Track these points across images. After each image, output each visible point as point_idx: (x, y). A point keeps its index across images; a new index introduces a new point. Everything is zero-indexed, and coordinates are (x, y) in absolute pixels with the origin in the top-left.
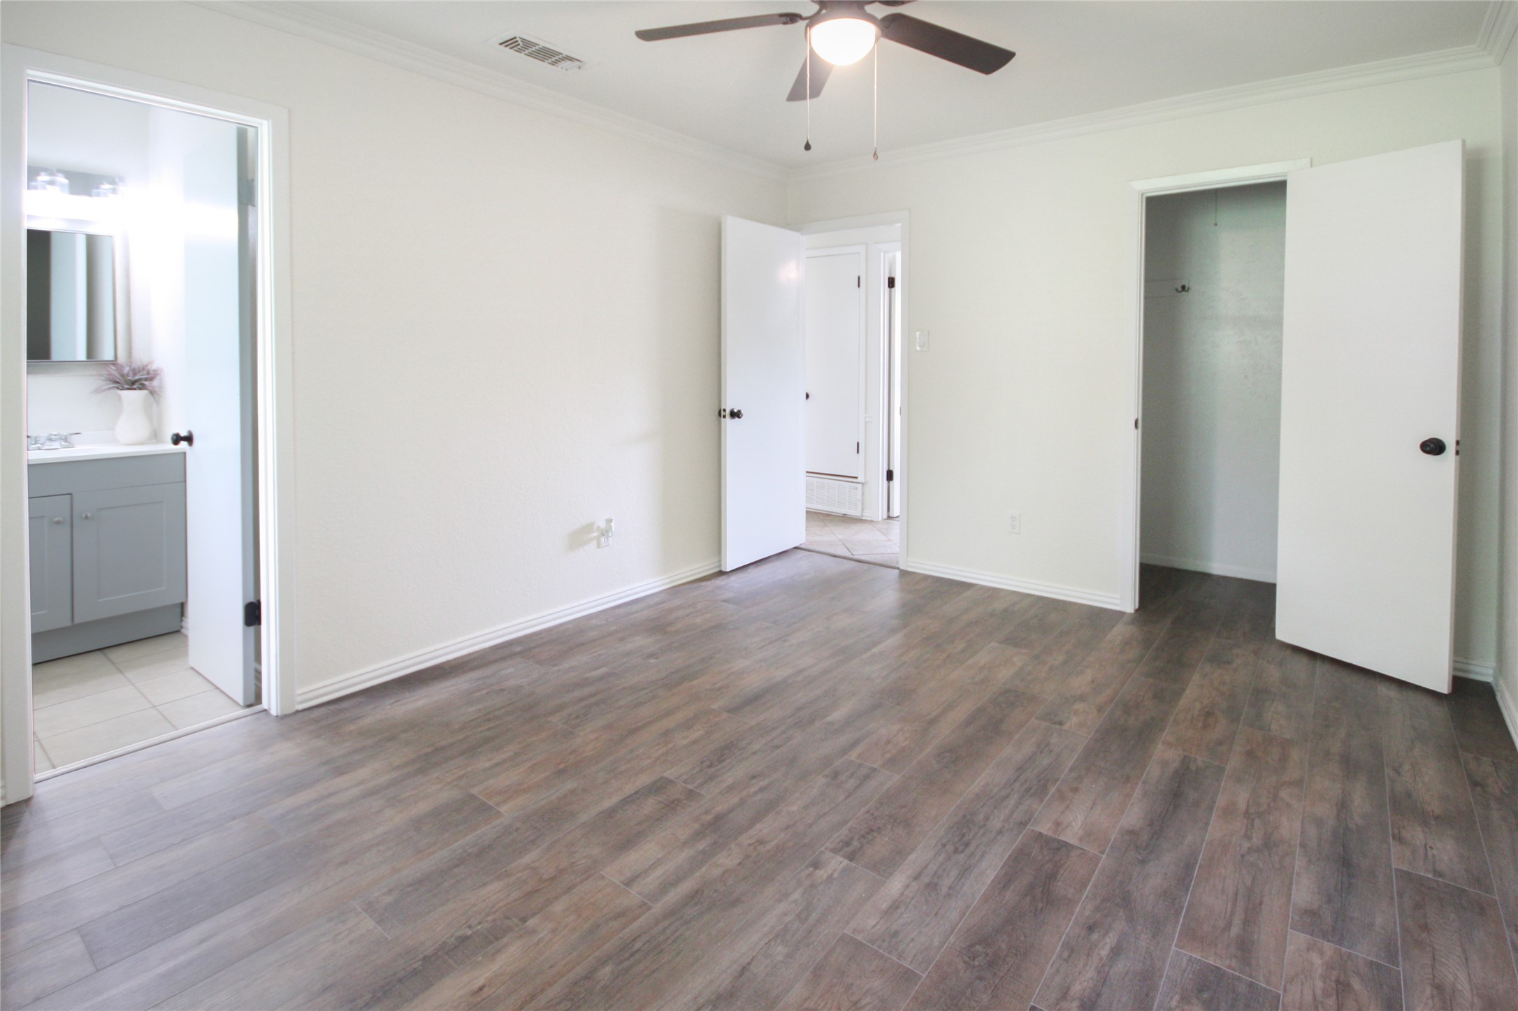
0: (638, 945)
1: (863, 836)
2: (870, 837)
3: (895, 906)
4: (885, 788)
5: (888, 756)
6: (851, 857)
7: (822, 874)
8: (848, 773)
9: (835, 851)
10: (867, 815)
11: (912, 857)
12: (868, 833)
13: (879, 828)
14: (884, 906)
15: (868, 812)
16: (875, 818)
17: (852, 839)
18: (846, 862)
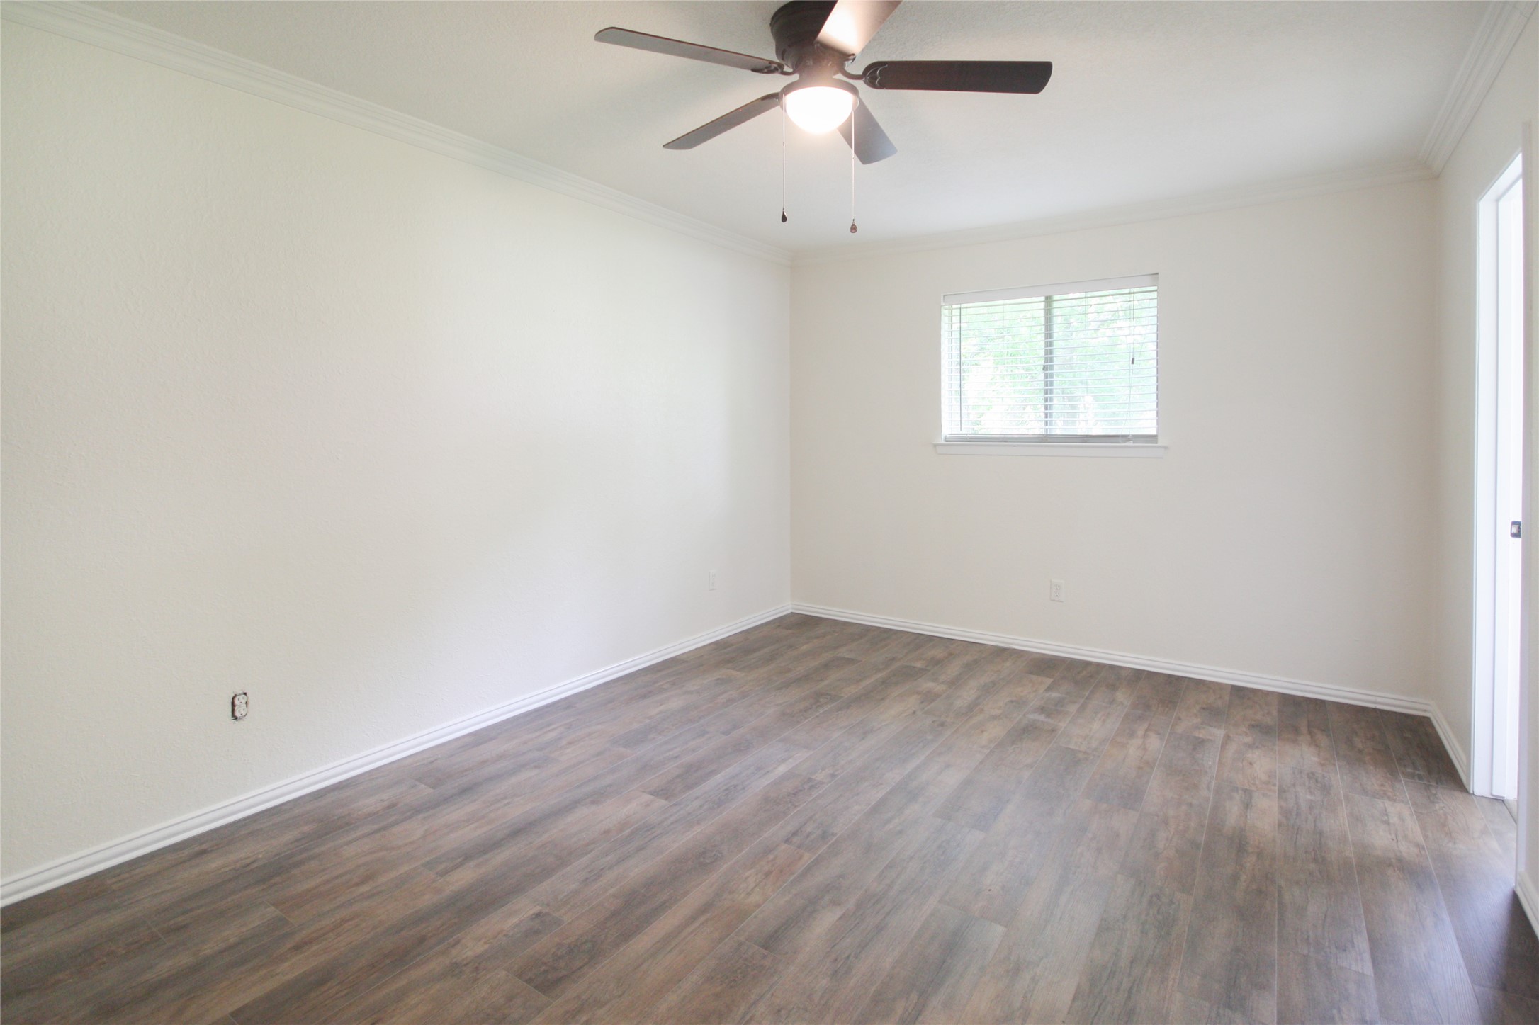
0: (921, 745)
1: (801, 791)
2: (796, 790)
3: (784, 761)
4: (779, 825)
5: (771, 857)
6: (810, 780)
7: (829, 771)
8: (812, 837)
9: (821, 783)
10: (797, 804)
11: (767, 783)
12: (796, 792)
13: (788, 796)
14: (790, 760)
15: (796, 807)
16: (791, 802)
17: (809, 789)
18: (813, 777)
